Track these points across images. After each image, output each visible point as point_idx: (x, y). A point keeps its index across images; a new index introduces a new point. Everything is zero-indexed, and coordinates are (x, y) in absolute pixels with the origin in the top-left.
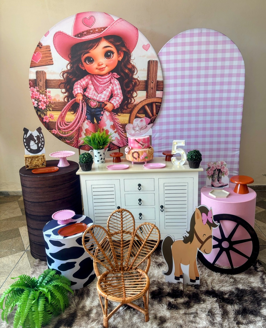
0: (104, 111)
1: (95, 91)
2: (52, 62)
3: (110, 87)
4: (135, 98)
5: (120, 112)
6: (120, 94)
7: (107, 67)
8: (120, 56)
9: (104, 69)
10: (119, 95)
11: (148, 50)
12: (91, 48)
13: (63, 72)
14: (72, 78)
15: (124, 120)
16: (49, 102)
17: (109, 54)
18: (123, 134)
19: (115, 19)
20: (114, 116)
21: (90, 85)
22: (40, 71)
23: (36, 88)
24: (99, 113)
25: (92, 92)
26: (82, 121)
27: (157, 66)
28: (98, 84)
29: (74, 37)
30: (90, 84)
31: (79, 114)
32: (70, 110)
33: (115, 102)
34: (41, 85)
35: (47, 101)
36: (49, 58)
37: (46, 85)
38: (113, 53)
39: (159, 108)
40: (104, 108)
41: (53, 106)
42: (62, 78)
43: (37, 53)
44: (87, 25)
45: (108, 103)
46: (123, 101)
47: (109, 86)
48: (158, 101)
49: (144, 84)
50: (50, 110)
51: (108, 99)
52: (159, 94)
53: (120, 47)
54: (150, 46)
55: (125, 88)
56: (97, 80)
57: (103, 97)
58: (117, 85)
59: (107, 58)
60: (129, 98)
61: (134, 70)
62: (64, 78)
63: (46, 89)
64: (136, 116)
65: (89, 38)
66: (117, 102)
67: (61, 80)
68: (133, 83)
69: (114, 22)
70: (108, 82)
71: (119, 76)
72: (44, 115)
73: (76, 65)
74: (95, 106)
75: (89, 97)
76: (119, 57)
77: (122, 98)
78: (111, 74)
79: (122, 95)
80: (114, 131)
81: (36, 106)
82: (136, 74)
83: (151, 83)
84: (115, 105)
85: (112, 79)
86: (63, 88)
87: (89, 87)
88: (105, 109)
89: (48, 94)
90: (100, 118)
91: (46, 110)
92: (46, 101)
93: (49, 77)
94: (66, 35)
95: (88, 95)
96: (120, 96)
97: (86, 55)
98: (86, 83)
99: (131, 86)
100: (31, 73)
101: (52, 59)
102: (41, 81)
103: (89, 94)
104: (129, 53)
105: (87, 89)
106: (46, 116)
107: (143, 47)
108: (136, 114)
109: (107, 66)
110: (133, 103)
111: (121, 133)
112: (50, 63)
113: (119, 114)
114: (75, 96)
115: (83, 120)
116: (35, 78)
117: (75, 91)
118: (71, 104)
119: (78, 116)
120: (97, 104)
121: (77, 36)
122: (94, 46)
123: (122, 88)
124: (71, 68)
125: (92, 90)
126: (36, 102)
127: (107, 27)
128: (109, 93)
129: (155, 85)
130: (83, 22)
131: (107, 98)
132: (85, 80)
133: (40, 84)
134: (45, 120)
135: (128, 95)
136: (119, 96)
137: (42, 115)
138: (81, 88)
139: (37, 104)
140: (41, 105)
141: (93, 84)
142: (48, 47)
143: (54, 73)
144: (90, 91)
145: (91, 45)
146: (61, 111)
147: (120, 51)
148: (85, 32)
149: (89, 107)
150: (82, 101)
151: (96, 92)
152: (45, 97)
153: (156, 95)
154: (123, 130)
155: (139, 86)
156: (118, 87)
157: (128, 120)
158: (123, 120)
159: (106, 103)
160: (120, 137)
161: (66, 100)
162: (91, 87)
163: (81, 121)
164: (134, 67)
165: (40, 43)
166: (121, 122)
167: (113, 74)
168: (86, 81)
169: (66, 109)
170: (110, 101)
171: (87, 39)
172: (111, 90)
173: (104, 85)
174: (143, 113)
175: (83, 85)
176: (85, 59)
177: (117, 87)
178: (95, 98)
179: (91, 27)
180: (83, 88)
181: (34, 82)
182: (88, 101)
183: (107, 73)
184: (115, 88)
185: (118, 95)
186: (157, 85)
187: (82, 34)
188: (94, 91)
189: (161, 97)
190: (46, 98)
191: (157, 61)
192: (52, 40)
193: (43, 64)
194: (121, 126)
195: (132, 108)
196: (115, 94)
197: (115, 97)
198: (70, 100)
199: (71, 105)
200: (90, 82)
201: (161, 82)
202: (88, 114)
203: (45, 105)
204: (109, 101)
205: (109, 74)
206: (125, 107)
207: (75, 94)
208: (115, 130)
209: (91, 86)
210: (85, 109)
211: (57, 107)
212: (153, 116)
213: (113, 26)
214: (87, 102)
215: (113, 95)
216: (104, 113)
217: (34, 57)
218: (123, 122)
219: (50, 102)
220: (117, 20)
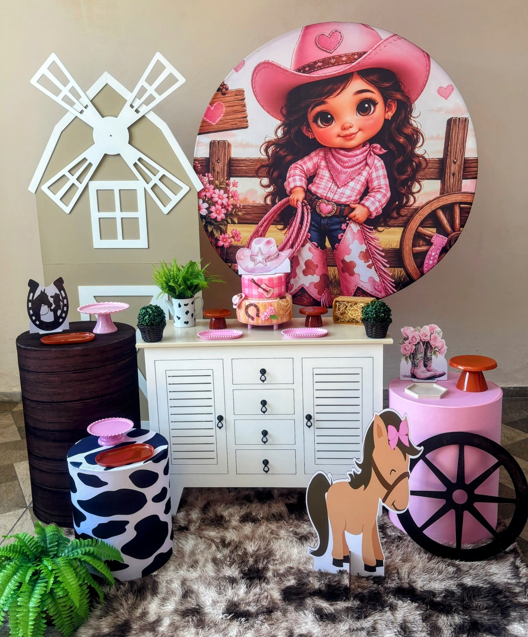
0: (348, 222)
1: (332, 181)
2: (245, 124)
3: (365, 173)
4: (416, 195)
5: (383, 224)
6: (385, 188)
7: (360, 132)
8: (390, 109)
9: (353, 136)
10: (381, 190)
11: (448, 97)
12: (330, 93)
13: (267, 143)
14: (285, 156)
15: (389, 241)
16: (232, 205)
17: (367, 105)
18: (386, 271)
19: (384, 35)
20: (369, 232)
21: (323, 169)
22: (218, 142)
23: (208, 176)
24: (337, 227)
25: (324, 184)
26: (299, 245)
27: (466, 128)
28: (338, 167)
29: (296, 73)
30: (322, 167)
31: (294, 230)
32: (276, 223)
33: (373, 203)
34: (219, 171)
35: (229, 203)
36: (240, 116)
37: (228, 170)
38: (375, 104)
39: (467, 215)
40: (347, 216)
41: (240, 213)
42: (263, 156)
43: (215, 104)
44: (325, 49)
45: (357, 205)
46: (390, 202)
47: (362, 170)
48: (465, 200)
49: (438, 165)
50: (233, 223)
51: (359, 197)
52: (468, 185)
53: (389, 92)
54: (453, 89)
55: (396, 174)
56: (339, 158)
57: (348, 193)
58: (379, 168)
59: (363, 114)
60: (404, 195)
61: (417, 138)
62: (268, 155)
63: (228, 179)
64: (416, 232)
65: (327, 74)
66: (377, 204)
67: (262, 160)
68: (414, 164)
69: (380, 43)
70: (361, 162)
71: (384, 151)
72: (219, 233)
73: (297, 128)
74: (329, 213)
75: (318, 195)
76: (387, 112)
77: (389, 195)
78: (368, 146)
79: (389, 189)
80: (368, 264)
81: (205, 214)
82: (422, 145)
83: (453, 164)
84: (372, 209)
85: (369, 157)
86: (265, 177)
87: (321, 173)
88: (350, 219)
89: (232, 189)
90: (337, 237)
91: (224, 222)
92: (227, 203)
93: (235, 153)
94: (280, 68)
95: (316, 190)
96: (384, 191)
97: (318, 109)
98: (314, 165)
99: (409, 169)
100: (200, 144)
101: (246, 117)
102: (219, 162)
103: (318, 188)
104: (409, 104)
105: (316, 178)
106: (224, 234)
107: (438, 91)
108: (418, 228)
109: (360, 130)
110: (411, 206)
111: (383, 268)
112: (241, 124)
113: (380, 229)
114: (288, 192)
115: (302, 242)
116: (208, 156)
117: (289, 183)
118: (279, 208)
119: (292, 233)
120: (333, 209)
121: (302, 71)
122: (335, 91)
123: (390, 176)
124: (285, 134)
125: (325, 179)
126: (206, 205)
127: (365, 53)
128: (362, 186)
129: (460, 167)
130: (316, 43)
131: (356, 196)
132: (312, 160)
133: (217, 169)
134: (221, 243)
135: (402, 189)
136: (381, 192)
137: (217, 232)
138: (302, 176)
139: (208, 209)
140: (216, 212)
141: (329, 167)
142: (240, 93)
143: (246, 146)
144: (322, 182)
145: (330, 87)
146: (257, 224)
147: (390, 100)
148: (319, 62)
149: (316, 216)
150: (303, 202)
151: (333, 184)
152: (226, 195)
153: (461, 187)
154: (387, 261)
155: (426, 169)
156: (382, 172)
157: (399, 240)
158: (387, 241)
159: (353, 206)
160: (380, 276)
161: (269, 202)
162: (323, 174)
163: (296, 245)
164: (417, 131)
165: (223, 85)
166: (383, 244)
167: (372, 145)
168: (313, 162)
169: (267, 219)
170: (362, 202)
171: (322, 77)
172: (366, 178)
173: (352, 169)
174: (432, 225)
175: (308, 170)
176: (316, 115)
177: (379, 173)
178: (331, 197)
179: (331, 53)
180: (306, 175)
181: (204, 164)
182: (315, 202)
183: (360, 145)
184: (374, 175)
185: (379, 190)
186: (465, 167)
187: (312, 67)
188: (330, 182)
189: (473, 192)
190: (228, 197)
191: (466, 120)
192: (250, 78)
193: (226, 126)
194: (383, 254)
195: (409, 215)
196: (374, 187)
197: (373, 194)
198: (277, 201)
199: (279, 212)
200: (323, 163)
201: (473, 161)
202: (314, 230)
203: (224, 211)
204: (360, 201)
205: (363, 147)
206: (395, 215)
207: (288, 189)
208: (369, 261)
209: (324, 171)
210: (308, 219)
211: (248, 217)
212: (454, 231)
213: (378, 49)
214: (314, 205)
215: (369, 188)
216: (347, 227)
217: (208, 113)
218: (387, 245)
219: (235, 206)
220: (388, 39)
